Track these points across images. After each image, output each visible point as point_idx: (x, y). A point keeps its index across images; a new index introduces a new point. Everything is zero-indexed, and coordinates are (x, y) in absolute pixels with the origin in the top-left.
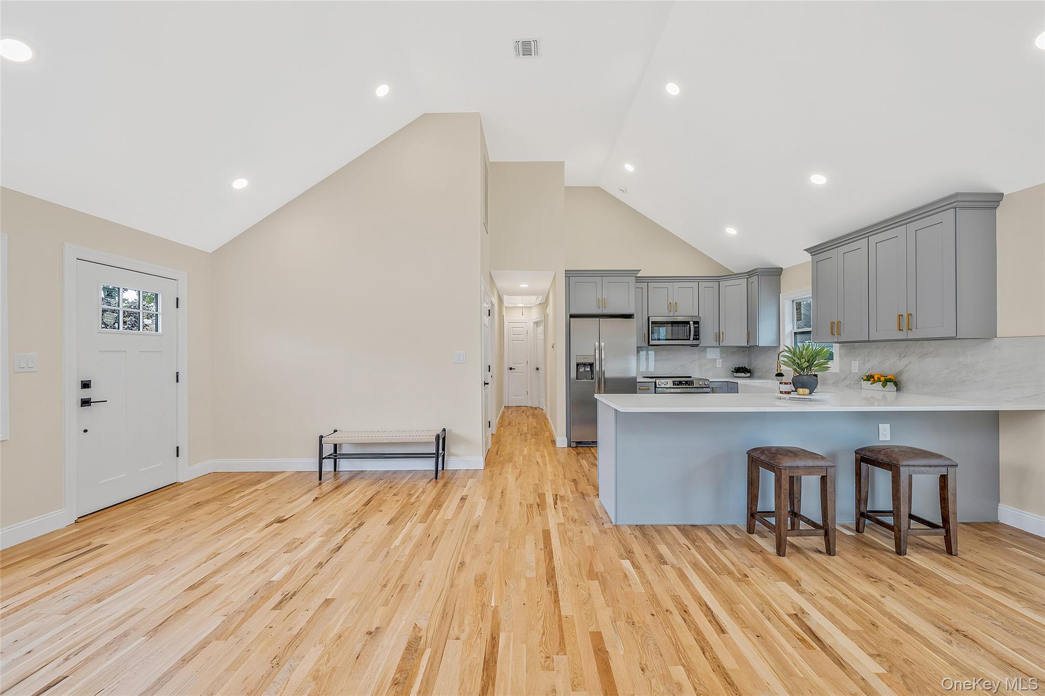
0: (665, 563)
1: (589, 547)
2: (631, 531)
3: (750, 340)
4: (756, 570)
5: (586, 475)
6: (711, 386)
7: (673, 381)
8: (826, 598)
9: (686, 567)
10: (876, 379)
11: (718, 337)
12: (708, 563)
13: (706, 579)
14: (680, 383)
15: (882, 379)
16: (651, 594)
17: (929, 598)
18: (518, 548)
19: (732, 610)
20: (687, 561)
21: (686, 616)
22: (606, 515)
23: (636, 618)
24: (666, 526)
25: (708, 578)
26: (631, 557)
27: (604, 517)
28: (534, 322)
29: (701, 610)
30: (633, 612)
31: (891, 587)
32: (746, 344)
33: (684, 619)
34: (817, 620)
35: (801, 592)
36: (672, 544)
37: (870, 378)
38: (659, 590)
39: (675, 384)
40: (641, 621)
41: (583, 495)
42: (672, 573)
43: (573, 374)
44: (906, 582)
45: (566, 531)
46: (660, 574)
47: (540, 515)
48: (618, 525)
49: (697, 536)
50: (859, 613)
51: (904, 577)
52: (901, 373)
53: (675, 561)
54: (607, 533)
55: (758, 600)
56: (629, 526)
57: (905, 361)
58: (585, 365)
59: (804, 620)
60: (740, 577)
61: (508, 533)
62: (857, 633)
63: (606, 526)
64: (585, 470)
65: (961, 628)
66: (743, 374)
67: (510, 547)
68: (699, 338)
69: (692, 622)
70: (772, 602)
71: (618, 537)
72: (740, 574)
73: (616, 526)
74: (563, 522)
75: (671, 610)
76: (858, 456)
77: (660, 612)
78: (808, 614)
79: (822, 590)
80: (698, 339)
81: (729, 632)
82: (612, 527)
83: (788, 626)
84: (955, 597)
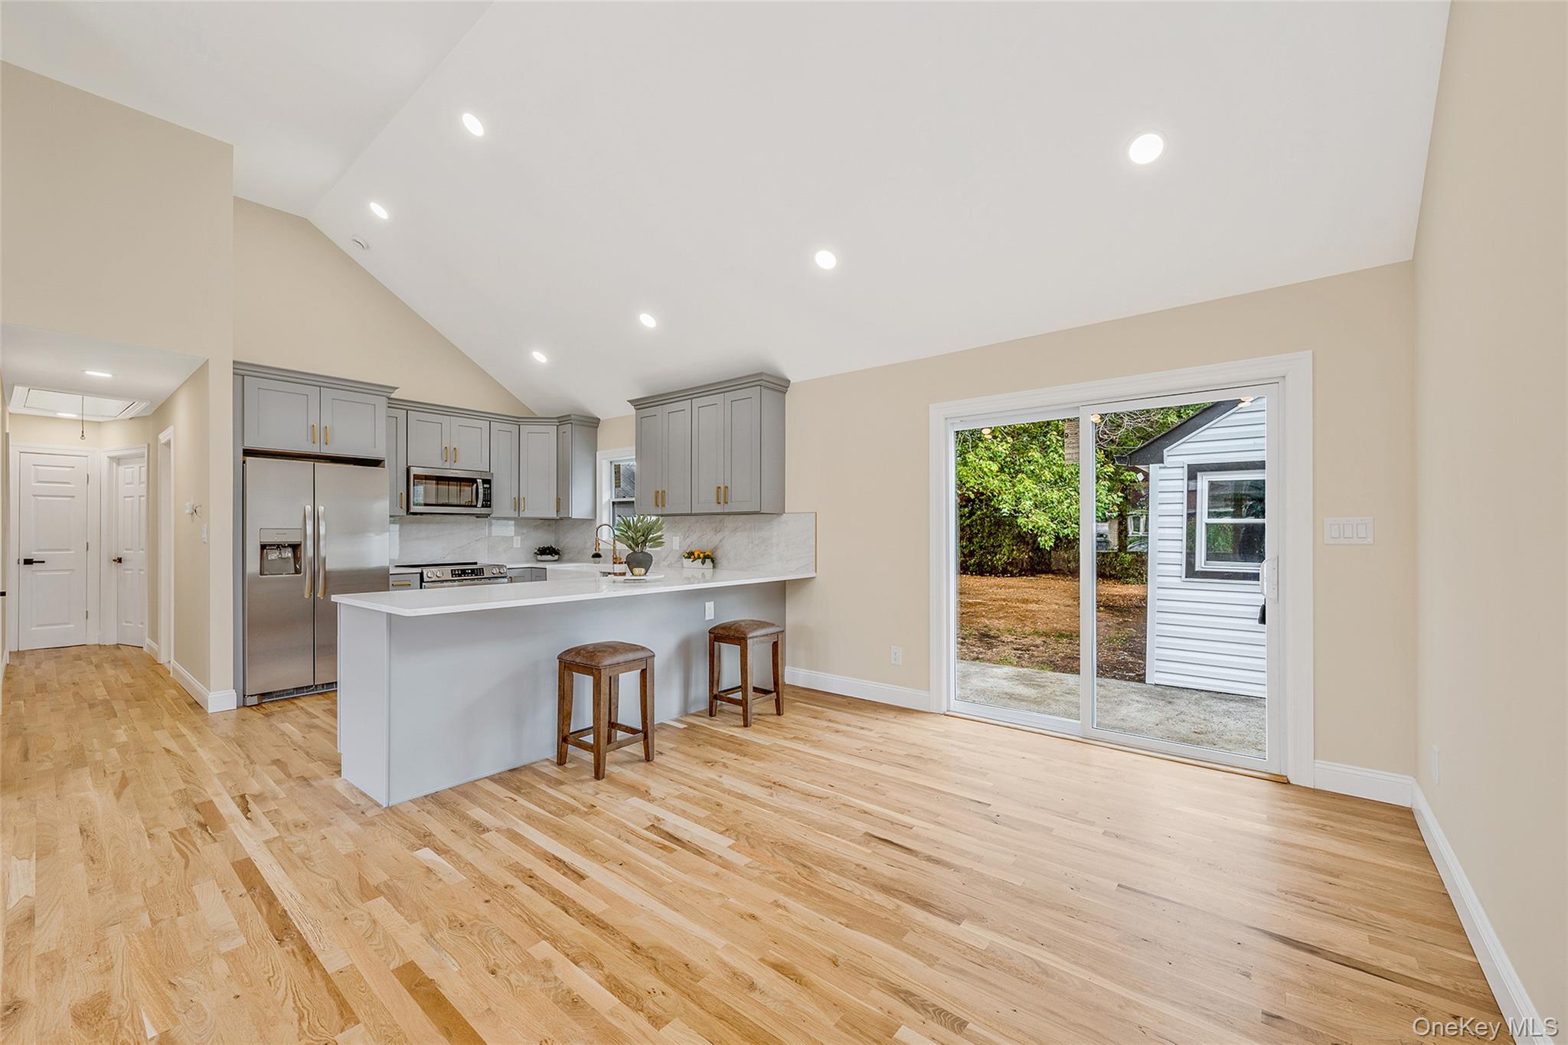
0: (486, 830)
1: (348, 856)
2: (419, 806)
3: (561, 510)
4: (602, 796)
5: (300, 747)
6: (509, 575)
7: (452, 570)
8: (676, 797)
9: (517, 824)
10: (696, 556)
11: (518, 504)
12: (544, 809)
13: (547, 828)
14: (464, 572)
15: (702, 555)
16: (477, 877)
17: (753, 764)
18: (179, 914)
19: (587, 850)
20: (516, 816)
21: (534, 882)
22: (364, 798)
23: (463, 917)
24: (473, 783)
25: (548, 827)
26: (430, 843)
27: (362, 802)
28: (111, 458)
29: (550, 866)
30: (456, 911)
31: (725, 765)
32: (554, 516)
33: (531, 887)
34: (673, 822)
35: (652, 801)
36: (489, 803)
37: (690, 555)
38: (486, 866)
39: (455, 574)
40: (472, 917)
41: (305, 780)
42: (500, 838)
43: (253, 566)
44: (734, 756)
45: (290, 848)
46: (482, 847)
47: (215, 841)
48: (392, 806)
49: (520, 781)
50: (705, 799)
51: (733, 752)
52: (716, 548)
53: (499, 823)
54: (375, 824)
55: (612, 827)
56: (414, 801)
57: (719, 537)
58: (279, 546)
59: (661, 827)
60: (586, 810)
61: (138, 901)
62: (708, 818)
63: (370, 814)
64: (294, 738)
65: (776, 780)
66: (549, 557)
67: (154, 922)
68: (490, 504)
69: (542, 885)
70: (627, 823)
71: (398, 823)
72: (584, 806)
73: (390, 808)
74: (278, 835)
75: (512, 884)
76: (712, 635)
77: (497, 893)
78: (664, 820)
79: (672, 791)
80: (490, 506)
81: (589, 875)
82: (382, 812)
83: (648, 840)
84: (769, 756)
